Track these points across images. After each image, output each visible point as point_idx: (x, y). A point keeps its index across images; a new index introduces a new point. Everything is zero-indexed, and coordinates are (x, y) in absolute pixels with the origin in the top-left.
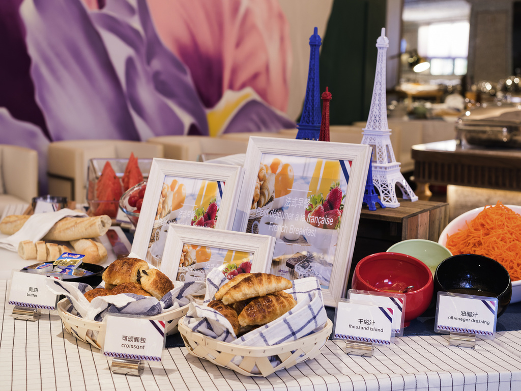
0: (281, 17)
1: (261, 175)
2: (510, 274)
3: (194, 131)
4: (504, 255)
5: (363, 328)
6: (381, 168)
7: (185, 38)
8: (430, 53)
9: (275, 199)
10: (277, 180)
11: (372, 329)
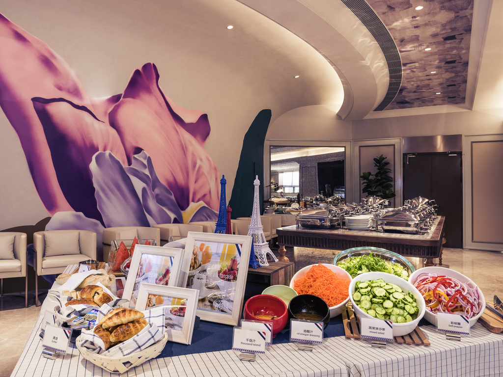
0: (215, 169)
1: (195, 252)
2: (327, 303)
3: (176, 221)
4: (324, 293)
5: (249, 344)
6: (259, 246)
7: (171, 179)
8: (284, 184)
9: (202, 265)
10: (203, 255)
11: (254, 345)
